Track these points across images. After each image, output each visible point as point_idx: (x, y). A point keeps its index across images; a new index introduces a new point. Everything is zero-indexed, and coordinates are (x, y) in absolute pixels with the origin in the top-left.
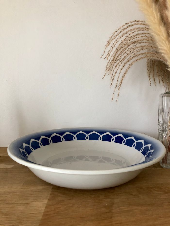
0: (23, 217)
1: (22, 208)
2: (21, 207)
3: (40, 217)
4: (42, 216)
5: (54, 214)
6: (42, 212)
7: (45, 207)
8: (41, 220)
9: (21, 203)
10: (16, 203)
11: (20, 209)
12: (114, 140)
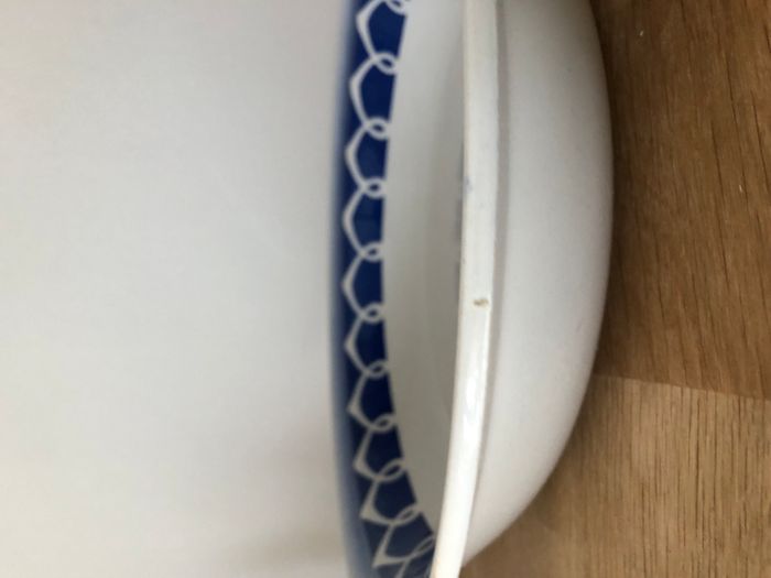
0: (720, 512)
1: (666, 523)
2: (662, 533)
3: (721, 403)
4: (712, 393)
5: (696, 321)
6: (691, 395)
7: (659, 385)
8: (737, 392)
9: (643, 533)
10: (640, 564)
11: (672, 539)
12: (378, 121)
